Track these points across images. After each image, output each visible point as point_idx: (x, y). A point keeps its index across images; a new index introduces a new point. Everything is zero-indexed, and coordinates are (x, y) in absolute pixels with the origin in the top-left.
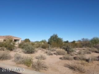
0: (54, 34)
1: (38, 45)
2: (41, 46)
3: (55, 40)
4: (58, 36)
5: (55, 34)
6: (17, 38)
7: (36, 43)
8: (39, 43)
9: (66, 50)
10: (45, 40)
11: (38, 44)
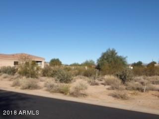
0: (109, 49)
1: (77, 71)
2: (83, 72)
3: (111, 62)
4: (116, 54)
5: (111, 49)
6: (37, 57)
7: (73, 67)
8: (78, 67)
9: (121, 78)
10: (91, 61)
11: (77, 69)
